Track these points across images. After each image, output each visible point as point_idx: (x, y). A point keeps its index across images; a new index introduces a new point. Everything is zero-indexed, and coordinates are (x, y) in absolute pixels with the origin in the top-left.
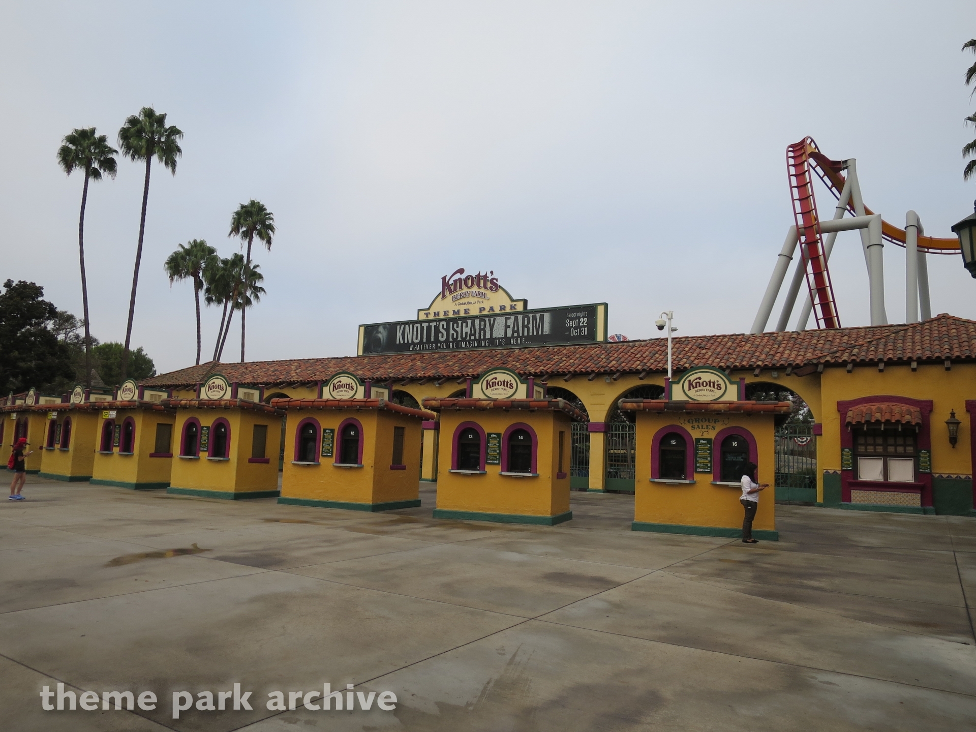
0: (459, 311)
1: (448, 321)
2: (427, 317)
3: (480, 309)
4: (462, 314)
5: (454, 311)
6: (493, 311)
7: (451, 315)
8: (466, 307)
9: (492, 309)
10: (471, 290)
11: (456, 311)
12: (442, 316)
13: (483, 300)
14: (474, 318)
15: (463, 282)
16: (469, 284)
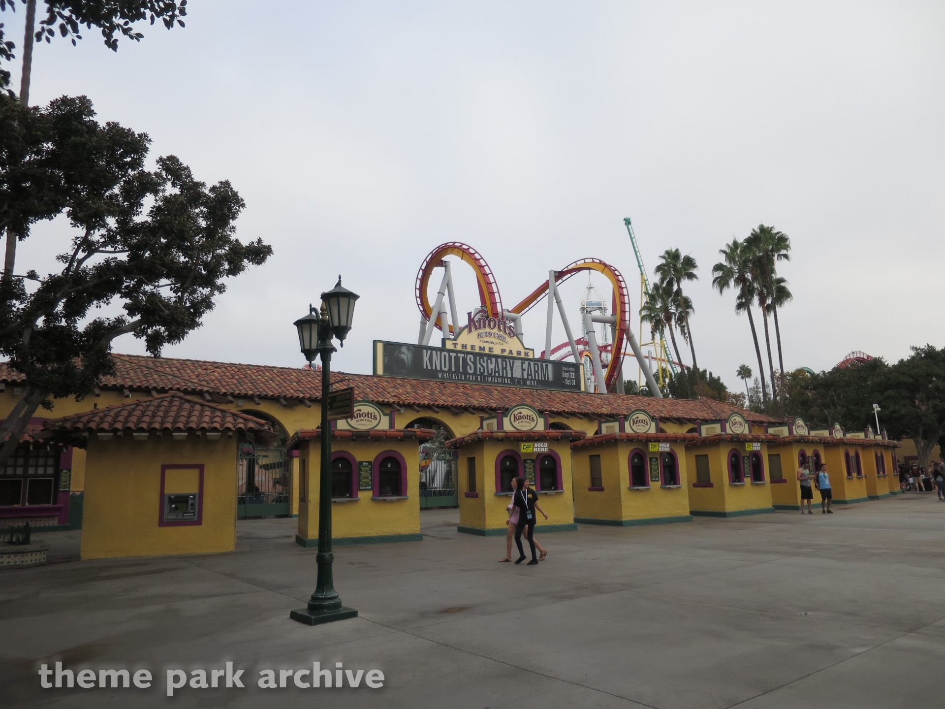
0: (484, 349)
1: (475, 355)
2: (454, 347)
3: (502, 350)
4: (487, 351)
5: (480, 347)
6: (512, 353)
7: (477, 350)
8: (491, 346)
11: (482, 347)
12: (469, 349)
14: (497, 357)
15: (487, 322)
16: (492, 325)
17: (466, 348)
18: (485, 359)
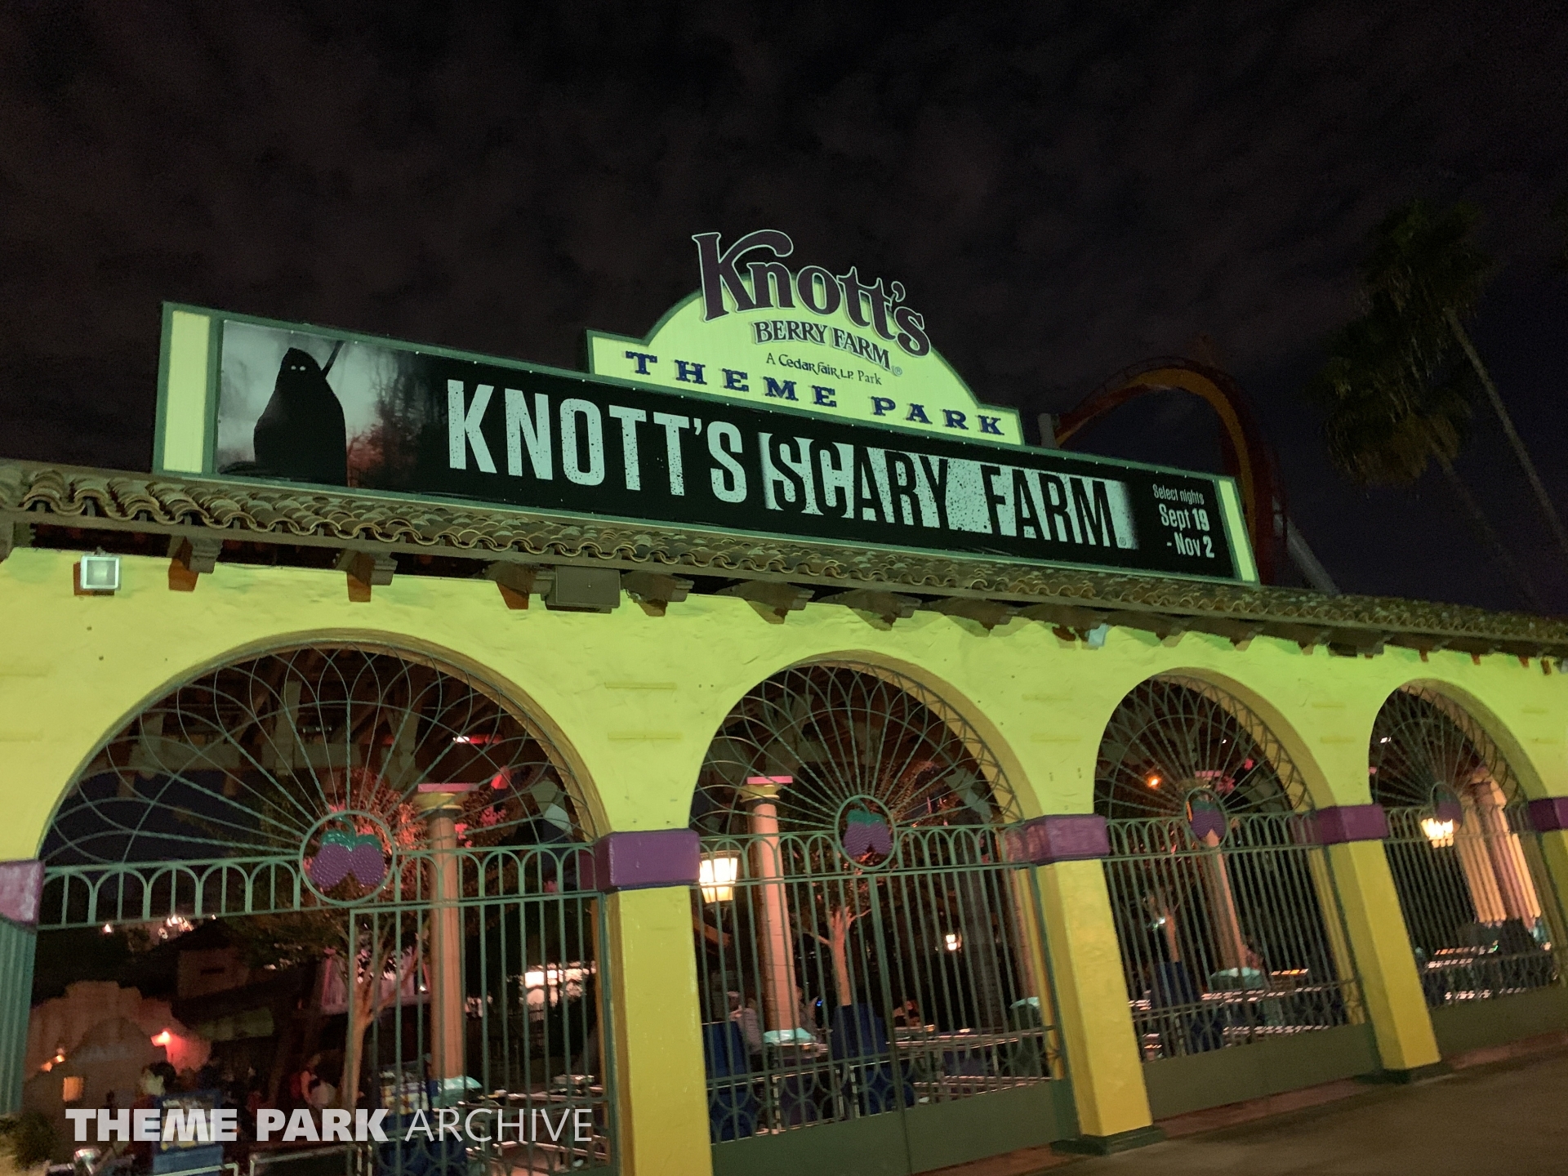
0: (789, 388)
1: (749, 419)
2: (642, 370)
3: (877, 401)
4: (805, 402)
5: (771, 384)
6: (924, 419)
7: (758, 394)
8: (824, 381)
9: (918, 411)
11: (781, 385)
12: (714, 387)
13: (881, 371)
14: (863, 436)
15: (794, 285)
16: (819, 293)
17: (699, 379)
18: (804, 444)
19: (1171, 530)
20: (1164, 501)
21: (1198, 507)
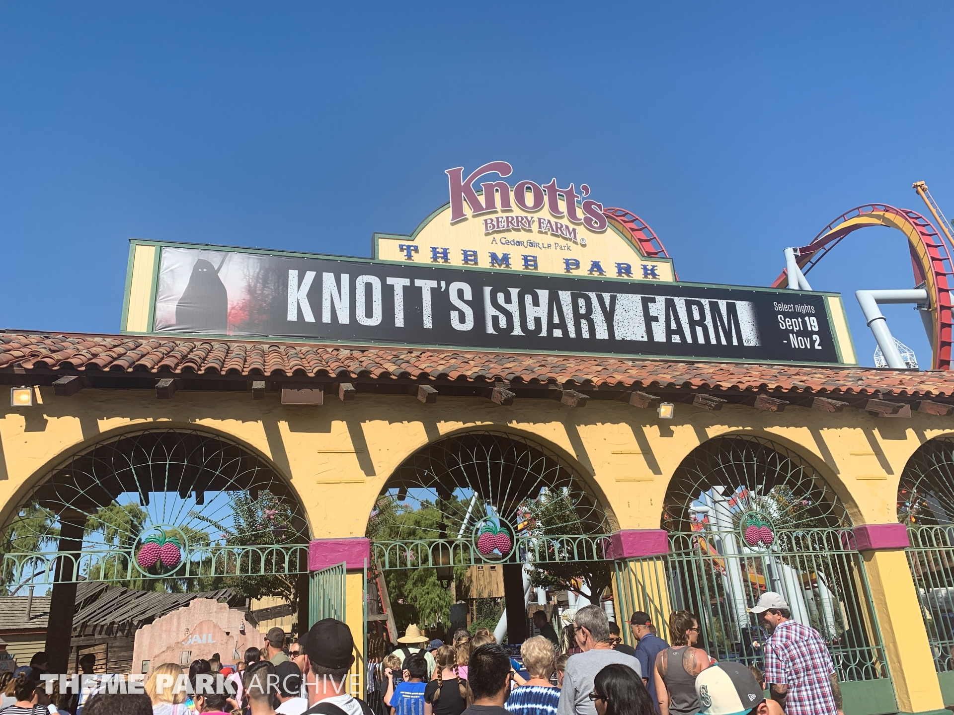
0: (506, 258)
1: (476, 279)
2: (409, 257)
3: (567, 262)
4: (517, 265)
5: (494, 257)
6: (600, 270)
7: (484, 263)
8: (530, 251)
9: (596, 265)
10: (536, 216)
11: (500, 256)
12: (456, 261)
13: (570, 244)
14: (554, 284)
15: (512, 195)
16: (529, 199)
17: (446, 259)
19: (787, 332)
20: (783, 313)
21: (810, 315)
